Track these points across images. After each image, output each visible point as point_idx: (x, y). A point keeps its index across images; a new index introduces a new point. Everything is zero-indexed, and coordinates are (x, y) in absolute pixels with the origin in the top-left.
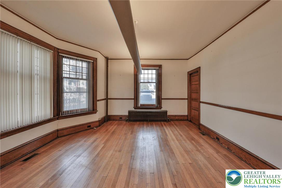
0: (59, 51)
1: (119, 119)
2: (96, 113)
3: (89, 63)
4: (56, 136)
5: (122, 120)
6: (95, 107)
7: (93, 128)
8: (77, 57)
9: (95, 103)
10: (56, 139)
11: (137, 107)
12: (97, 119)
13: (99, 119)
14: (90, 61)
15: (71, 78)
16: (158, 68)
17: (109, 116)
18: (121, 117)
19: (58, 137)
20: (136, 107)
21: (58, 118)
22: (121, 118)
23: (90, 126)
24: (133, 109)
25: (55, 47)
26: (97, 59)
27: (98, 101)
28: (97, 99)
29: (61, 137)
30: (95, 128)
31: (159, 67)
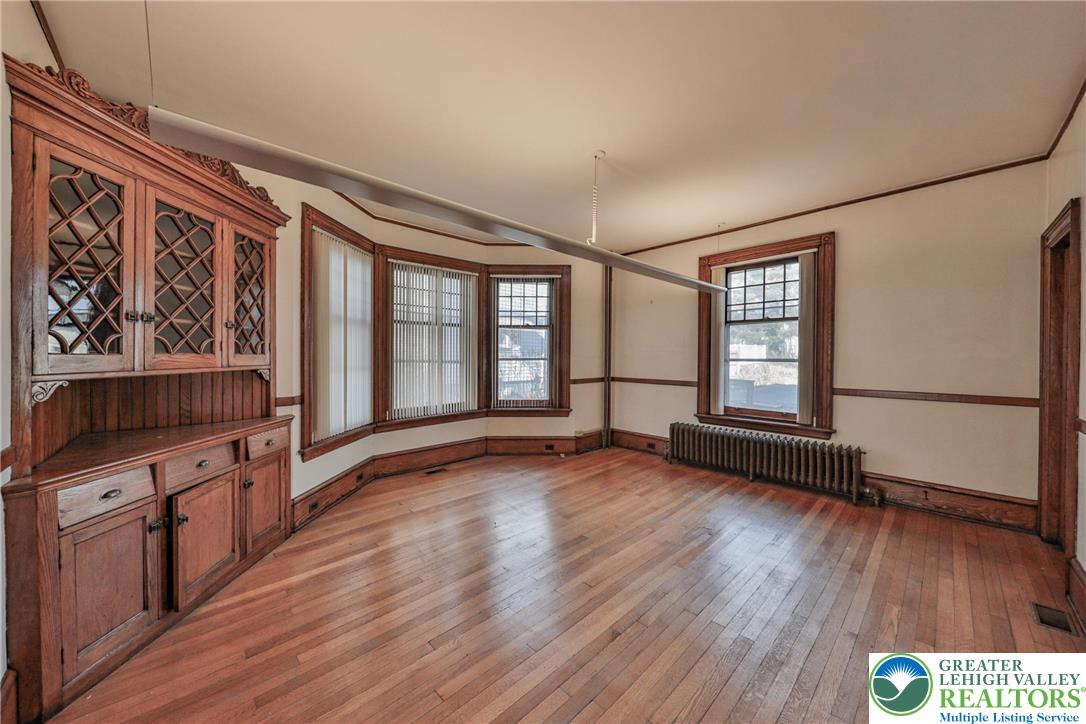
0: (490, 269)
1: (644, 447)
2: (567, 414)
3: (552, 281)
4: (483, 451)
5: (655, 454)
6: (565, 399)
7: (558, 454)
8: (524, 273)
9: (564, 386)
10: (482, 455)
11: (709, 413)
12: (571, 433)
13: (576, 432)
14: (554, 276)
15: (514, 327)
16: (816, 250)
17: (613, 431)
18: (651, 441)
19: (486, 453)
20: (705, 412)
21: (487, 412)
22: (651, 446)
23: (550, 447)
24: (695, 422)
25: (481, 264)
26: (570, 266)
27: (576, 382)
28: (572, 378)
29: (492, 454)
30: (562, 456)
31: (818, 247)
